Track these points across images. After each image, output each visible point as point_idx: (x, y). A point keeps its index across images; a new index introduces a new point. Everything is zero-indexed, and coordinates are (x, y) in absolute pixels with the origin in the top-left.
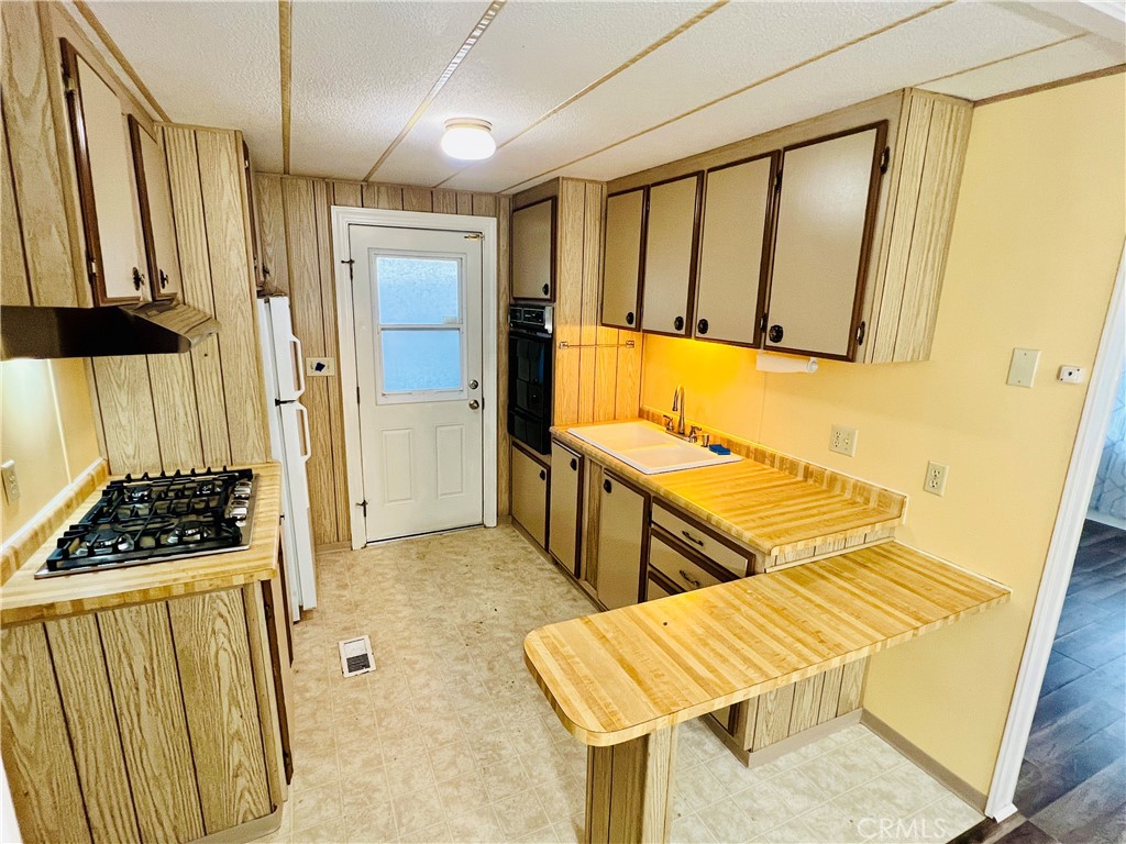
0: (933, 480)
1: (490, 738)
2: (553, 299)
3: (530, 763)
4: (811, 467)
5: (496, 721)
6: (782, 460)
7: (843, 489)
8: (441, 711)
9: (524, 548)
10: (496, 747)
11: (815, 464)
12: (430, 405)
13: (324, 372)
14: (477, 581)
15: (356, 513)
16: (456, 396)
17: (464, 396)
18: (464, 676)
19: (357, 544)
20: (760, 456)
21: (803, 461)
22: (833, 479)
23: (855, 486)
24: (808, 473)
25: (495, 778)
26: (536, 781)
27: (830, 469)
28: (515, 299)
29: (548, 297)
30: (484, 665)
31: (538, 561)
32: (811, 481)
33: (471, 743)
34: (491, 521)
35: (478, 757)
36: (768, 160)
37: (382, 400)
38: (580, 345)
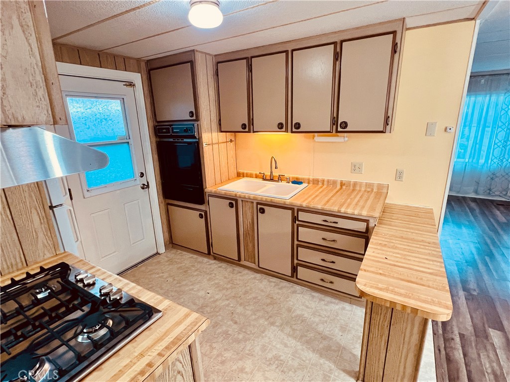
0: (399, 175)
1: (270, 356)
2: (197, 120)
3: (298, 356)
4: (343, 182)
5: (264, 346)
6: (328, 181)
7: (361, 187)
8: (233, 357)
9: (191, 258)
10: (277, 358)
11: (344, 179)
12: (118, 192)
14: (184, 283)
17: (137, 182)
18: (226, 333)
20: (316, 182)
21: (339, 179)
22: (355, 184)
23: (366, 185)
24: (342, 184)
25: (290, 372)
26: (307, 362)
27: (353, 180)
28: (158, 122)
29: (194, 118)
30: (230, 323)
31: (205, 261)
32: (344, 187)
33: (264, 363)
34: (162, 250)
35: (274, 367)
36: (332, 46)
37: (87, 194)
38: (212, 144)
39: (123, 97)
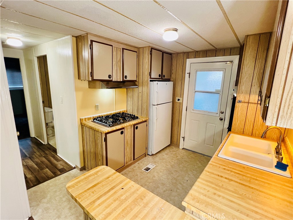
12: (206, 115)
13: (179, 101)
15: (182, 139)
16: (215, 115)
17: (218, 115)
19: (181, 147)
38: (248, 103)
39: (224, 70)
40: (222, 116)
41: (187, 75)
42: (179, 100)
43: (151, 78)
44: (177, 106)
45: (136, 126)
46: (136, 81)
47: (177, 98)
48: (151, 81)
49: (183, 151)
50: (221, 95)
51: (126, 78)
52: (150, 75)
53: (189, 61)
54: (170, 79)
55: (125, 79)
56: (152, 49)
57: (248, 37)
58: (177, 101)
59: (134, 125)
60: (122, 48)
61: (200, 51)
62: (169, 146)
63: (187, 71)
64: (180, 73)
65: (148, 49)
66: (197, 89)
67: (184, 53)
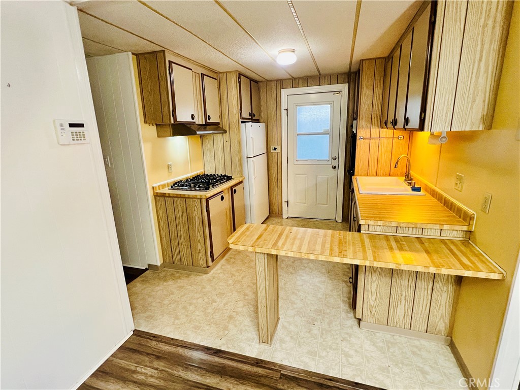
0: (484, 203)
12: (315, 166)
13: (276, 151)
15: (284, 205)
16: (326, 163)
17: (330, 163)
19: (285, 216)
21: (445, 194)
34: (340, 219)
37: (296, 163)
38: (370, 138)
39: (331, 103)
40: (335, 163)
41: (284, 113)
42: (275, 149)
43: (242, 118)
44: (273, 159)
45: (234, 189)
46: (219, 123)
47: (272, 146)
48: (242, 122)
49: (289, 221)
50: (331, 135)
51: (209, 119)
52: (241, 114)
53: (285, 92)
54: (259, 120)
55: (208, 121)
56: (240, 74)
57: (364, 62)
58: (272, 151)
59: (231, 188)
60: (202, 74)
61: (299, 78)
62: (267, 218)
63: (284, 107)
64: (274, 110)
65: (234, 75)
66: (298, 132)
67: (277, 81)
